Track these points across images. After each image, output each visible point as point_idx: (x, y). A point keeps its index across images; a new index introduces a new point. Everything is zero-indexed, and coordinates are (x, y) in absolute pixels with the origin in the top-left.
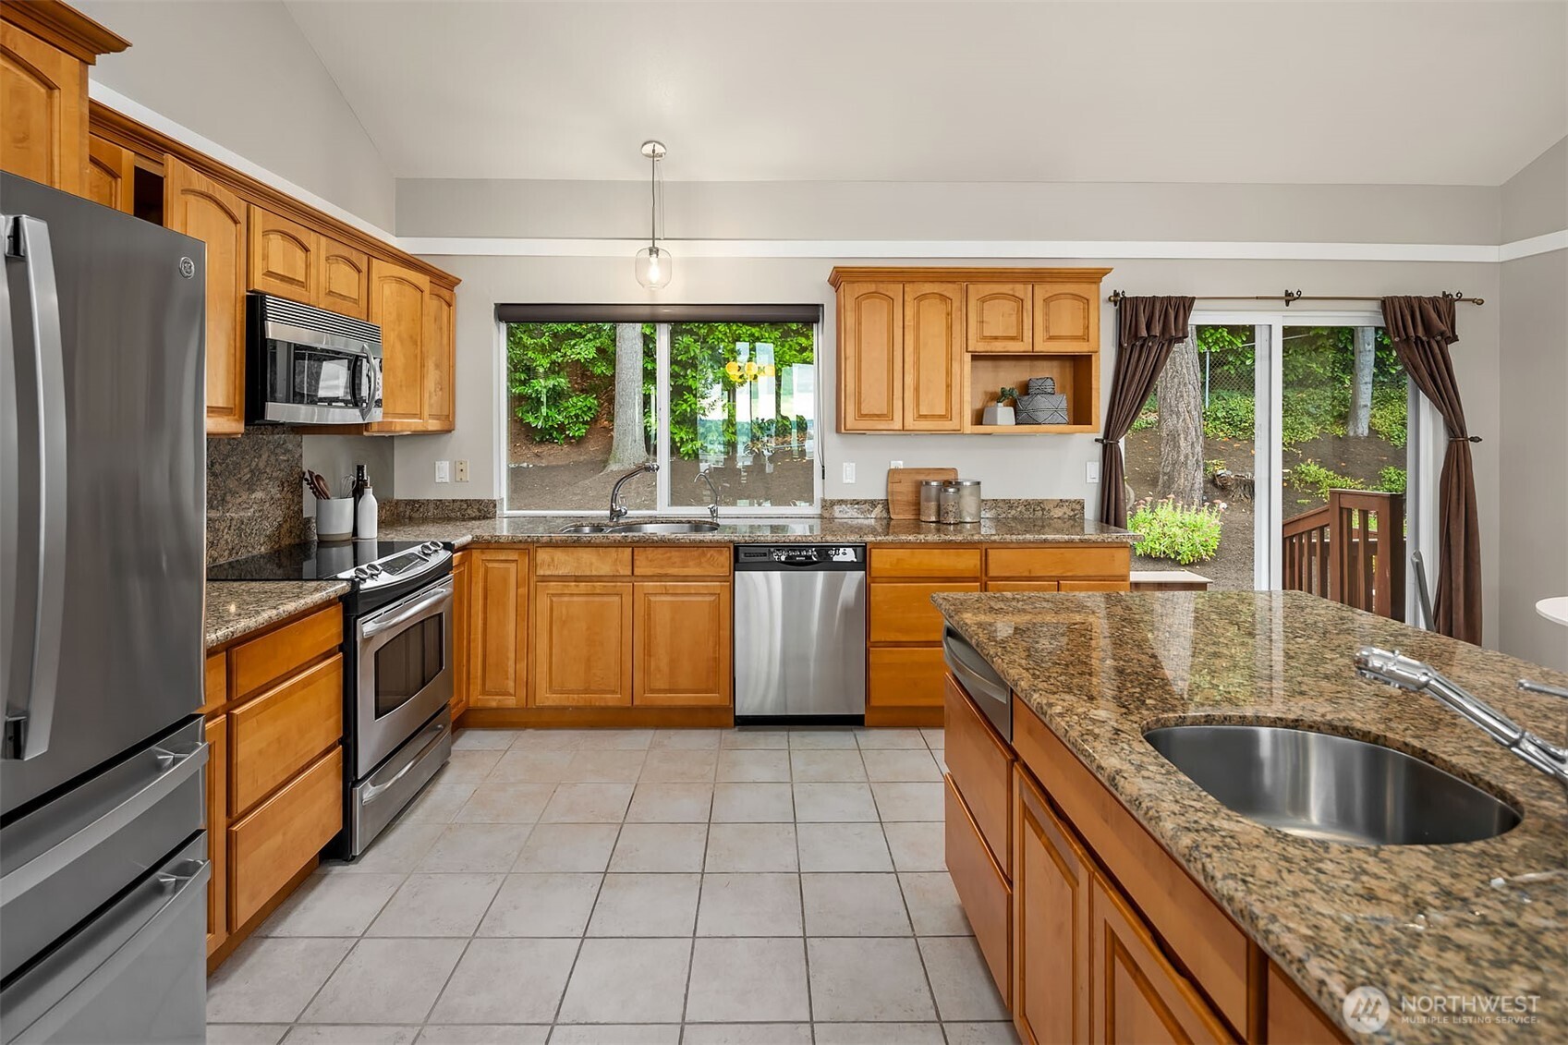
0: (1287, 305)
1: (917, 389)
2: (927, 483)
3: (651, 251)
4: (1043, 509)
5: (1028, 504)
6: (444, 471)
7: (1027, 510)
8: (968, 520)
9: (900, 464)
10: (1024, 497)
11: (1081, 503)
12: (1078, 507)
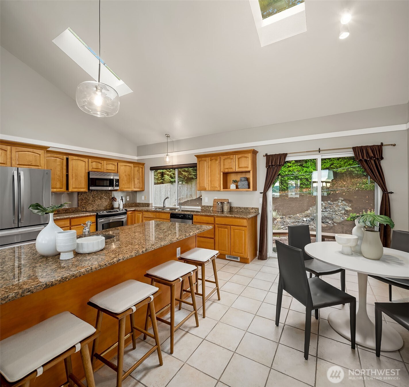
0: (319, 152)
1: (211, 181)
2: (224, 203)
3: (167, 155)
4: (248, 210)
5: (244, 208)
6: (143, 198)
7: (244, 210)
8: (226, 211)
9: (216, 198)
10: (243, 207)
11: (258, 209)
12: (257, 210)
